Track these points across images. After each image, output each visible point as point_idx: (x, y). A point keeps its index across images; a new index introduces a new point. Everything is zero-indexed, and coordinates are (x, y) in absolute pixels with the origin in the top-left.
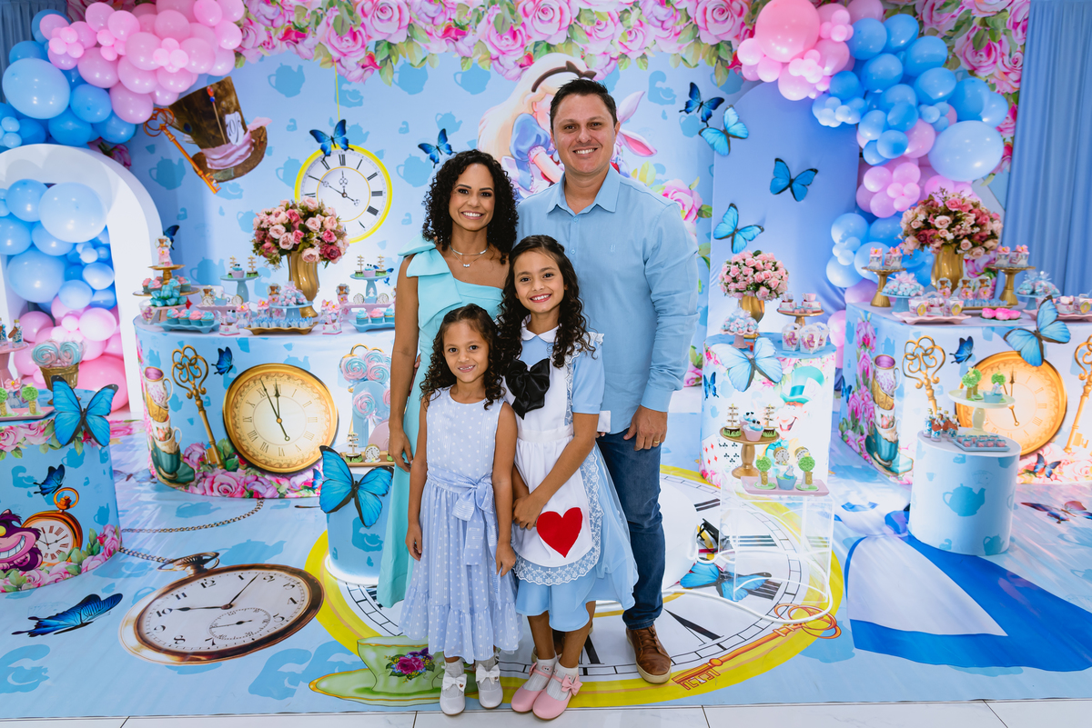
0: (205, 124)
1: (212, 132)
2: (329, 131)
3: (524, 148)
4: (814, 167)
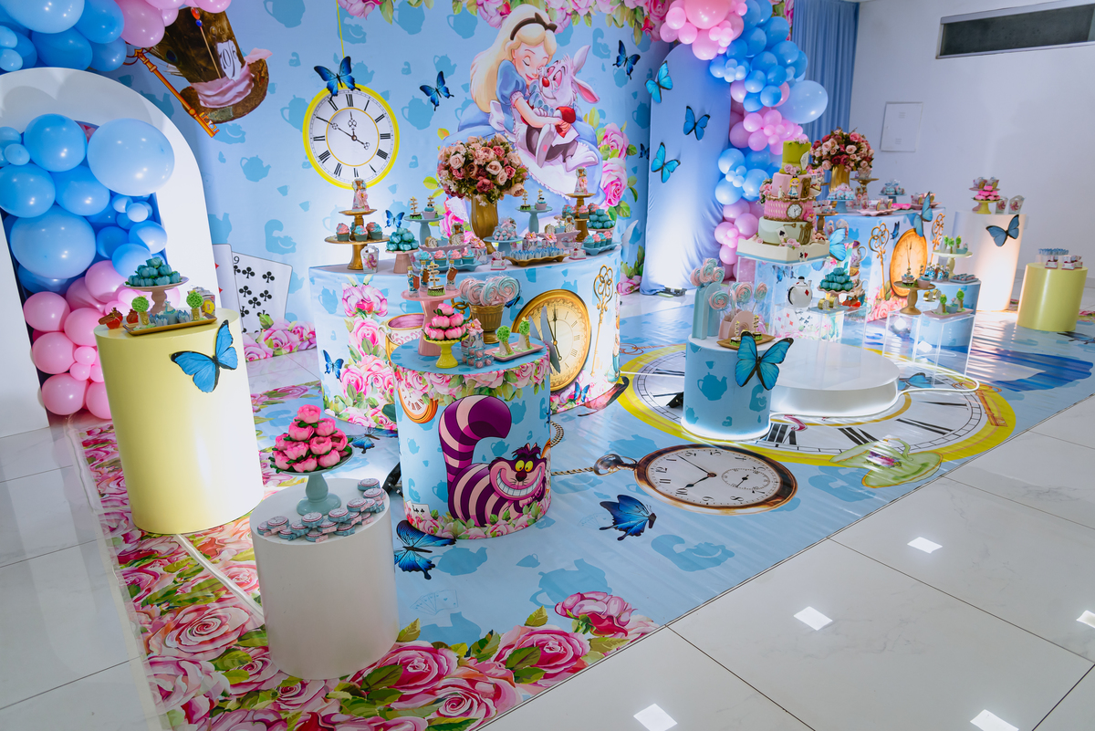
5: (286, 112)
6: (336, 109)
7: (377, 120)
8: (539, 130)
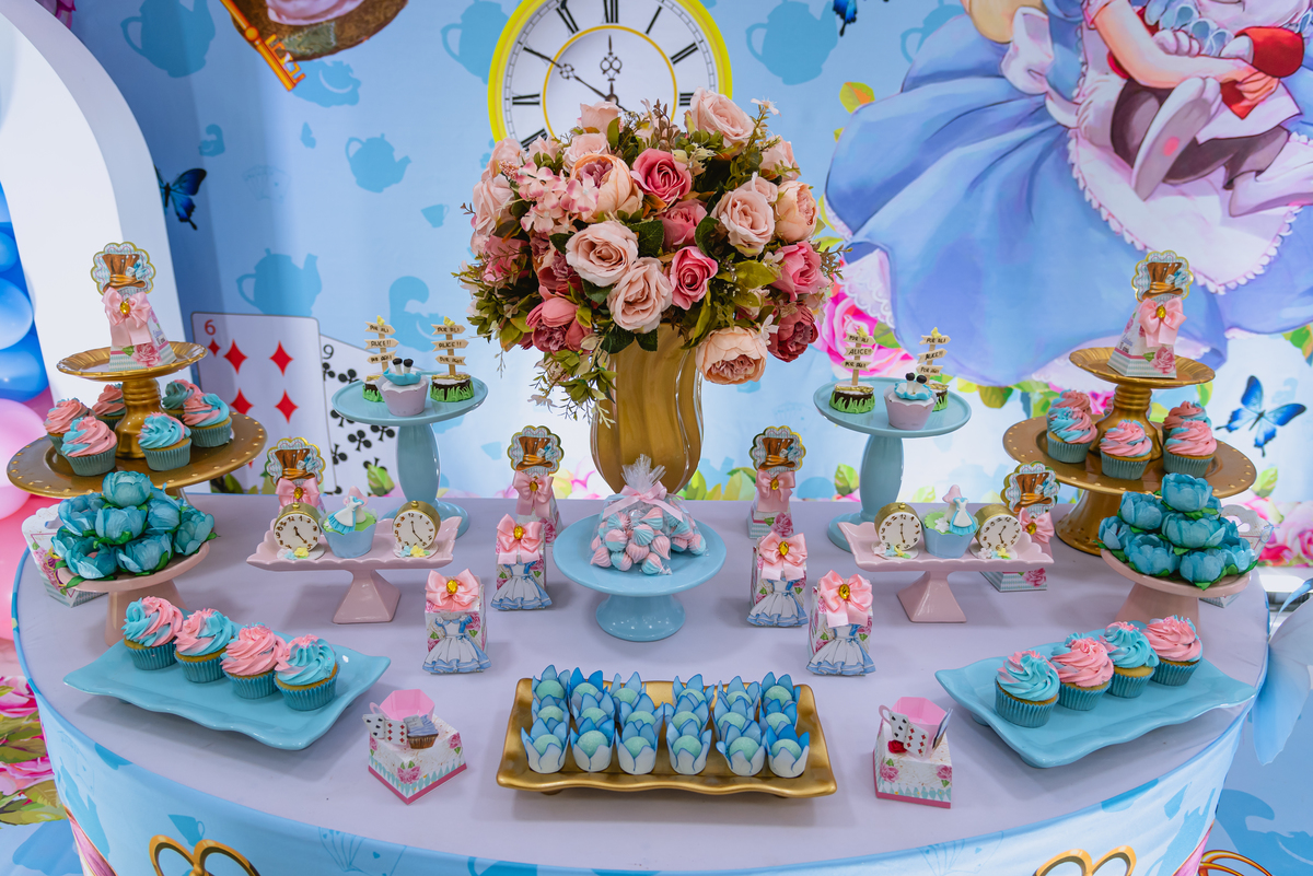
5: (454, 37)
6: (573, 28)
7: (677, 58)
8: (1162, 95)
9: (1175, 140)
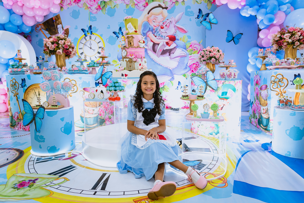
0: (52, 28)
1: (54, 30)
2: (87, 29)
3: (145, 32)
4: (241, 33)
9: (161, 50)
